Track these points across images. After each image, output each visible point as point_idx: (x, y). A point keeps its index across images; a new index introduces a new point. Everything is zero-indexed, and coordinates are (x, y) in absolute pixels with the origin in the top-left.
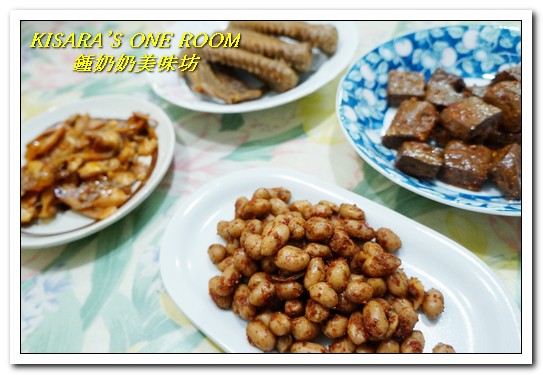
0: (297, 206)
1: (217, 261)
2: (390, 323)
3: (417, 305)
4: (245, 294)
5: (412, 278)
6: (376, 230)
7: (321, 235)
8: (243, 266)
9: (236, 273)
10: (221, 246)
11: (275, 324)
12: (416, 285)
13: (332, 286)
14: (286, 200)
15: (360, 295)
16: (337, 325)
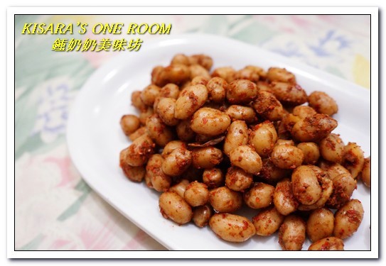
0: (220, 72)
1: (129, 132)
2: (323, 190)
3: (356, 172)
4: (158, 163)
5: (350, 144)
6: (308, 94)
7: (243, 95)
8: (156, 133)
9: (149, 141)
10: (133, 116)
11: (190, 193)
12: (355, 152)
13: (255, 149)
14: (207, 67)
15: (288, 159)
16: (262, 194)
